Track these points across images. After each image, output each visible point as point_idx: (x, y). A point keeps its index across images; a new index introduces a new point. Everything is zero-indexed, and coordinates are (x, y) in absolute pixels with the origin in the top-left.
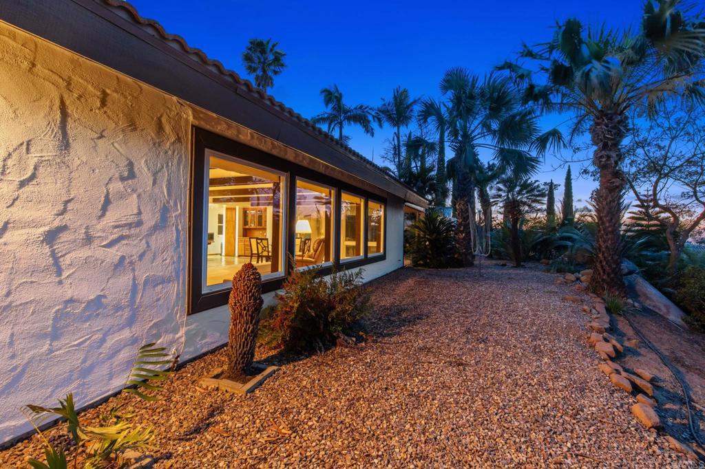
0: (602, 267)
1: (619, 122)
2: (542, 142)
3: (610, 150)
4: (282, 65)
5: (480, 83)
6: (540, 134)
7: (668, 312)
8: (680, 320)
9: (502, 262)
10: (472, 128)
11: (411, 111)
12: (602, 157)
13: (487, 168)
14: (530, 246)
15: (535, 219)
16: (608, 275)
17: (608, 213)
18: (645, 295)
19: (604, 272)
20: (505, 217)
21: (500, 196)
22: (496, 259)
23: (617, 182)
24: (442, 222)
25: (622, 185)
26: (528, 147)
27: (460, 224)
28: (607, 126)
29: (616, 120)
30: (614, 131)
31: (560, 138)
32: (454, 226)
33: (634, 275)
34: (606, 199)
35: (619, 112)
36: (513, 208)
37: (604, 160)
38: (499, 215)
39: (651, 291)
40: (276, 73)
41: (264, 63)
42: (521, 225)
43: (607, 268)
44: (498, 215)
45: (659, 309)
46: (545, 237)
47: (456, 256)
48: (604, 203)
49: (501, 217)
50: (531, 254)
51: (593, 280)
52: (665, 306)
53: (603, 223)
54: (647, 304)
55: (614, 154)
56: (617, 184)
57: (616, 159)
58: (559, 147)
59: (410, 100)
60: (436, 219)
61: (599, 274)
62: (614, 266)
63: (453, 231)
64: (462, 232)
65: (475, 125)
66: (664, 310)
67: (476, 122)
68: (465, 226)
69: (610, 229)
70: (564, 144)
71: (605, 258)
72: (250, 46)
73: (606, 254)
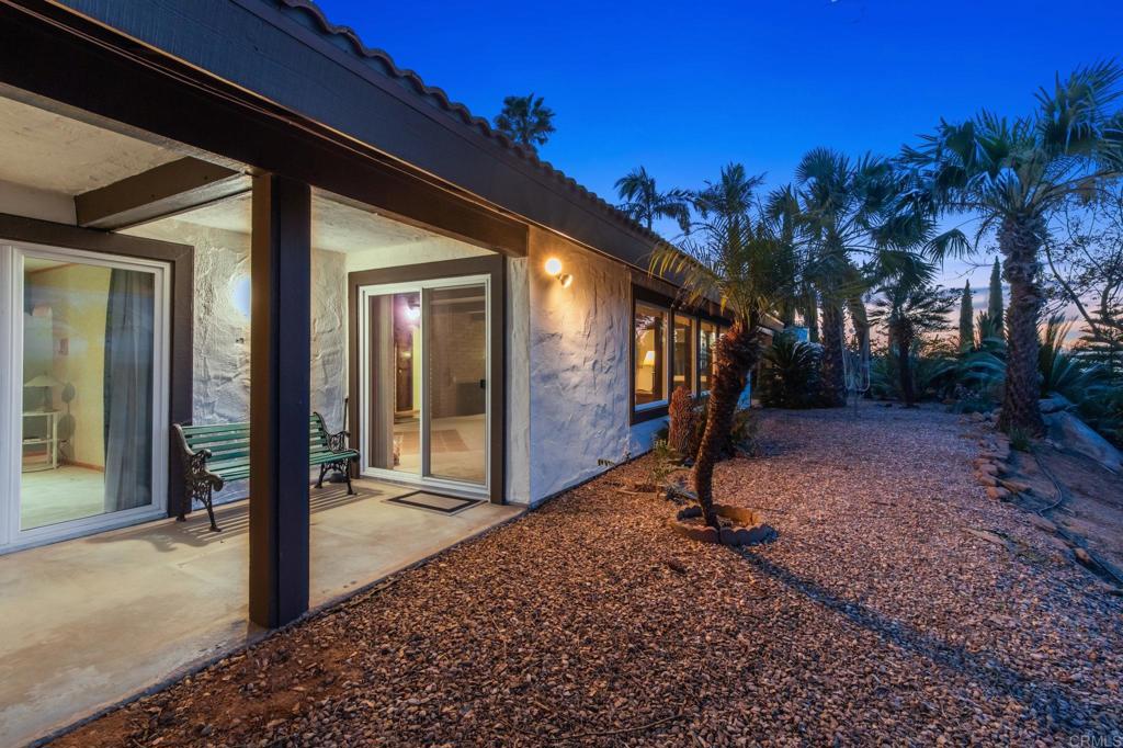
0: (1013, 401)
1: (1033, 228)
2: (940, 246)
3: (1022, 261)
4: (550, 129)
5: (852, 166)
6: (937, 235)
7: (1103, 456)
8: (1118, 465)
9: (886, 403)
10: (843, 224)
11: (749, 194)
12: (1012, 269)
13: (862, 269)
14: (928, 380)
15: (935, 341)
16: (1021, 409)
17: (1021, 336)
18: (1075, 436)
19: (1016, 407)
20: (891, 340)
21: (882, 313)
22: (878, 400)
23: (1031, 299)
24: (800, 350)
25: (1038, 302)
26: (921, 249)
27: (827, 351)
28: (1017, 232)
29: (1031, 224)
30: (1026, 239)
31: (963, 240)
32: (816, 355)
33: (1062, 412)
34: (1017, 320)
35: (1033, 215)
36: (901, 329)
37: (1015, 272)
38: (881, 336)
39: (1082, 430)
40: (542, 141)
41: (525, 129)
42: (915, 351)
43: (1020, 403)
44: (879, 336)
45: (1093, 453)
46: (951, 367)
47: (821, 394)
48: (1015, 324)
49: (883, 341)
50: (930, 391)
51: (1003, 417)
52: (1100, 448)
53: (1015, 349)
54: (1077, 446)
55: (1026, 266)
56: (1031, 302)
57: (1031, 271)
58: (962, 252)
59: (747, 178)
60: (791, 346)
61: (1010, 409)
62: (1029, 400)
63: (814, 360)
64: (829, 362)
65: (845, 220)
66: (1098, 453)
67: (847, 219)
68: (834, 354)
69: (1023, 356)
70: (968, 247)
71: (1017, 390)
72: (505, 107)
73: (1018, 386)
